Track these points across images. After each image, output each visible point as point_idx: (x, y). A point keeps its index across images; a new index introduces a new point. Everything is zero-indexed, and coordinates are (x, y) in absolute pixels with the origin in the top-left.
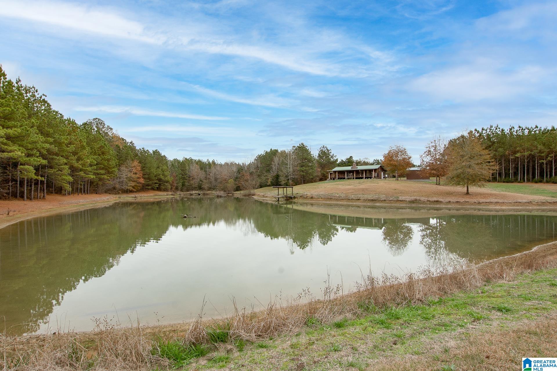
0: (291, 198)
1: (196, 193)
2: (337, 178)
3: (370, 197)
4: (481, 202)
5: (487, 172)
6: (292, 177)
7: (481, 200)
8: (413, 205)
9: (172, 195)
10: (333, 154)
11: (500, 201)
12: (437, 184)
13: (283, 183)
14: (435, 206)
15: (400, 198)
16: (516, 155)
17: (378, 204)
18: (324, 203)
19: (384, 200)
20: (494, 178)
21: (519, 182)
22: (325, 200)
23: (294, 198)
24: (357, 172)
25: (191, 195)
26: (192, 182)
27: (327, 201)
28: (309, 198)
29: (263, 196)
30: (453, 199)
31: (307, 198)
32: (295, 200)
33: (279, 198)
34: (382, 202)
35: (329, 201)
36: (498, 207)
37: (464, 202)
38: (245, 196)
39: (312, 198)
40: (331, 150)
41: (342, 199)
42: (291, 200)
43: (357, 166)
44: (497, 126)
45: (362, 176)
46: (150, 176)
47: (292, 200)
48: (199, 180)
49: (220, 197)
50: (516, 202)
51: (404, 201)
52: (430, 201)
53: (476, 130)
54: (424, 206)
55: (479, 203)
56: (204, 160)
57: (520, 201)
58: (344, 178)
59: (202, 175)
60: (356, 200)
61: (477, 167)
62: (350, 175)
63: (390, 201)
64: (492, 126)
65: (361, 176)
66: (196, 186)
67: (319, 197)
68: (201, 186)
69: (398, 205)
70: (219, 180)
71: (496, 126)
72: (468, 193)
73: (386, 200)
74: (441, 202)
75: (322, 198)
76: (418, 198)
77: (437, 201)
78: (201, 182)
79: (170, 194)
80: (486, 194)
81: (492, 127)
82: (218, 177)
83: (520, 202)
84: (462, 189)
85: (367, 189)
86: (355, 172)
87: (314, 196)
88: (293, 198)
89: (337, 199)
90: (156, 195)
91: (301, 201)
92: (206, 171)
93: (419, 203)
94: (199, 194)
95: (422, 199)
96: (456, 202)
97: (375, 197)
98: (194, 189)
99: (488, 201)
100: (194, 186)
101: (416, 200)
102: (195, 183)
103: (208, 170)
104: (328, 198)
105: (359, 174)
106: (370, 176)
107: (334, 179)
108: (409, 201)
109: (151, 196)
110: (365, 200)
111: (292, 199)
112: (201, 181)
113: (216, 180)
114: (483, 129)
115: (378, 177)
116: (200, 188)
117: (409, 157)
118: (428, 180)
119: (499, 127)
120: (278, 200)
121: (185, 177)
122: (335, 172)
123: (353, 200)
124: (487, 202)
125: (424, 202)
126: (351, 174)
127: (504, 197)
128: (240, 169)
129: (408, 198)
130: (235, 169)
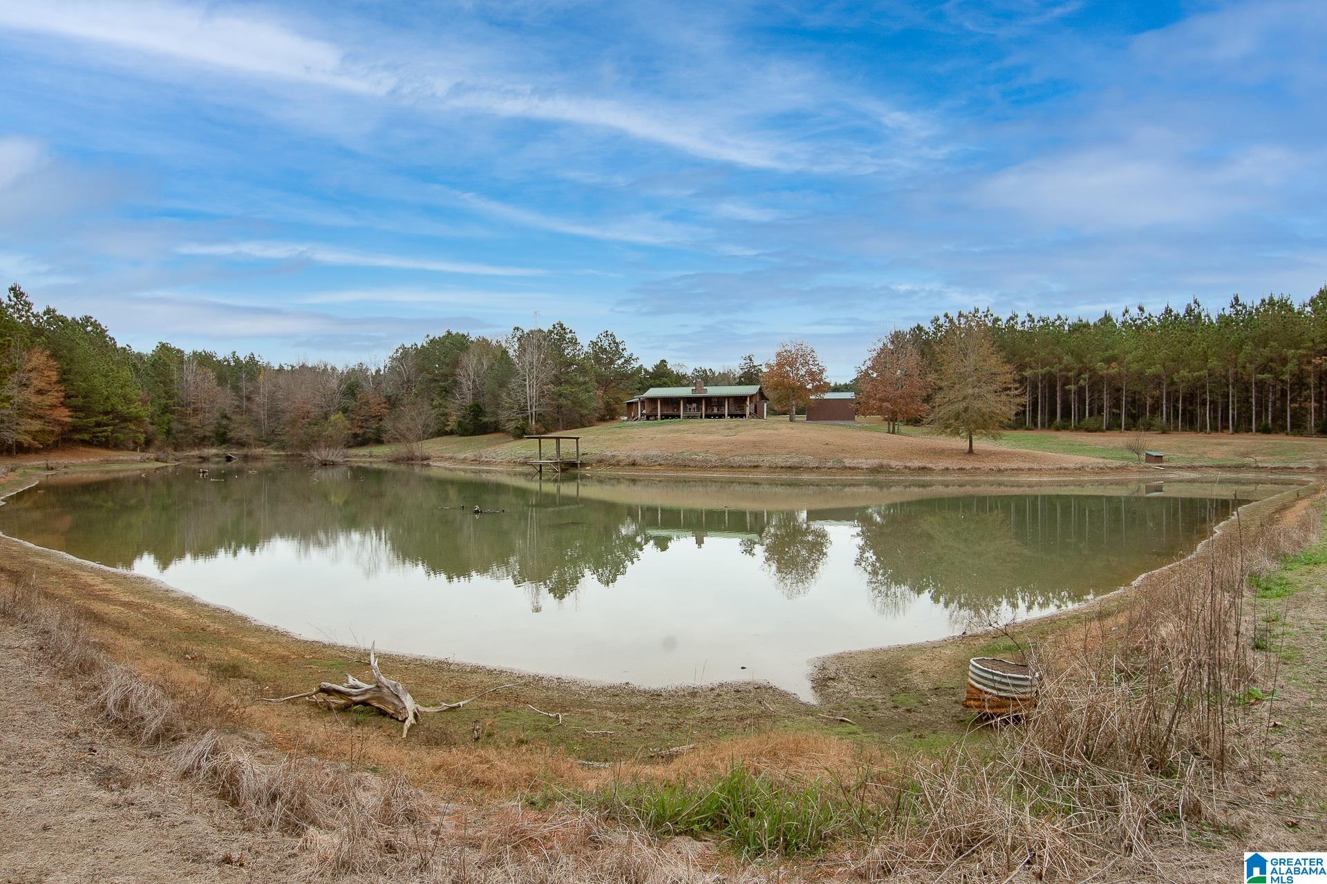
0: (574, 465)
1: (217, 455)
2: (659, 414)
3: (780, 461)
4: (1002, 468)
5: (1007, 407)
6: (535, 412)
7: (1003, 466)
8: (880, 477)
9: (157, 460)
10: (632, 354)
11: (1035, 466)
12: (889, 432)
13: (511, 426)
14: (920, 478)
15: (848, 462)
16: (1025, 374)
17: (805, 477)
18: (667, 477)
19: (817, 467)
20: (1018, 423)
21: (1027, 429)
22: (672, 470)
23: (583, 465)
24: (709, 400)
25: (204, 459)
26: (193, 421)
27: (677, 471)
28: (626, 465)
29: (476, 461)
30: (953, 464)
31: (618, 465)
32: (587, 471)
33: (541, 466)
34: (814, 472)
35: (683, 471)
36: (1035, 479)
37: (972, 469)
38: (396, 461)
39: (634, 464)
40: (623, 343)
41: (715, 467)
42: (573, 471)
43: (704, 388)
44: (988, 311)
45: (718, 410)
46: (89, 402)
47: (577, 471)
48: (218, 415)
49: (333, 465)
50: (1060, 468)
51: (858, 468)
52: (909, 468)
53: (946, 316)
54: (901, 478)
55: (1000, 471)
56: (222, 352)
57: (1065, 465)
58: (679, 417)
59: (226, 399)
60: (750, 467)
61: (991, 397)
62: (690, 409)
63: (829, 468)
64: (978, 309)
65: (715, 411)
66: (207, 434)
67: (650, 463)
68: (225, 433)
69: (847, 477)
70: (287, 417)
71: (986, 310)
72: (971, 451)
73: (820, 468)
74: (931, 469)
75: (660, 465)
76: (885, 462)
77: (924, 468)
78: (224, 422)
79: (152, 457)
80: (1004, 453)
81: (977, 311)
82: (284, 405)
83: (1066, 469)
84: (961, 443)
85: (761, 442)
86: (703, 402)
87: (638, 460)
88: (579, 465)
89: (702, 467)
90: (108, 462)
91: (604, 472)
92: (236, 389)
93: (890, 472)
94: (229, 459)
95: (893, 463)
96: (959, 469)
97: (794, 460)
98: (202, 441)
99: (1014, 466)
100: (200, 433)
101: (882, 466)
102: (207, 422)
103: (243, 384)
104: (680, 465)
105: (712, 407)
106: (739, 412)
107: (648, 418)
108: (867, 468)
109: (94, 464)
110: (773, 468)
111: (577, 467)
112: (225, 417)
113: (274, 414)
114: (960, 315)
115: (757, 413)
116: (222, 438)
117: (820, 368)
118: (853, 421)
119: (990, 312)
120: (540, 471)
121: (170, 406)
122: (653, 400)
123: (743, 467)
124: (1013, 469)
125: (898, 472)
126: (694, 405)
127: (1035, 459)
128: (353, 384)
129: (865, 463)
130: (334, 384)
